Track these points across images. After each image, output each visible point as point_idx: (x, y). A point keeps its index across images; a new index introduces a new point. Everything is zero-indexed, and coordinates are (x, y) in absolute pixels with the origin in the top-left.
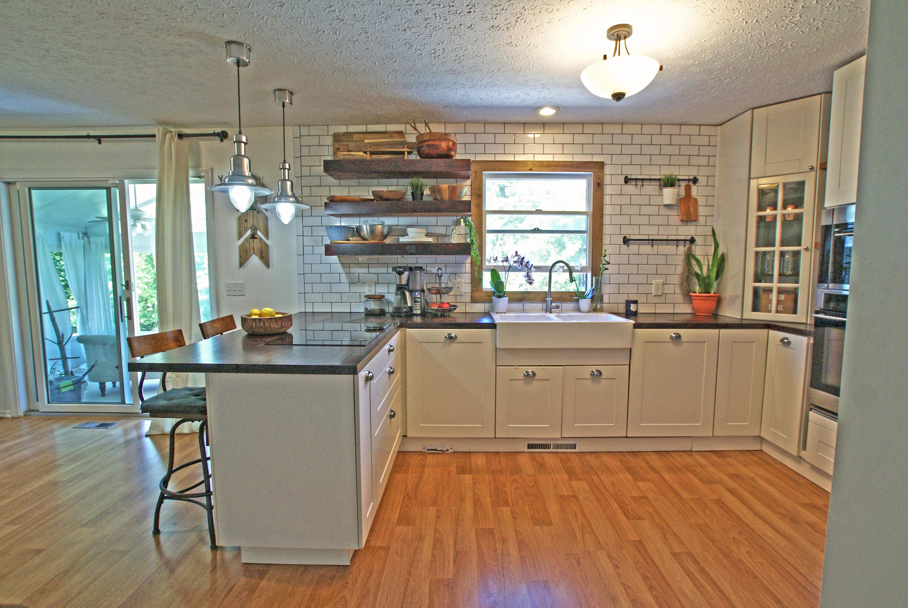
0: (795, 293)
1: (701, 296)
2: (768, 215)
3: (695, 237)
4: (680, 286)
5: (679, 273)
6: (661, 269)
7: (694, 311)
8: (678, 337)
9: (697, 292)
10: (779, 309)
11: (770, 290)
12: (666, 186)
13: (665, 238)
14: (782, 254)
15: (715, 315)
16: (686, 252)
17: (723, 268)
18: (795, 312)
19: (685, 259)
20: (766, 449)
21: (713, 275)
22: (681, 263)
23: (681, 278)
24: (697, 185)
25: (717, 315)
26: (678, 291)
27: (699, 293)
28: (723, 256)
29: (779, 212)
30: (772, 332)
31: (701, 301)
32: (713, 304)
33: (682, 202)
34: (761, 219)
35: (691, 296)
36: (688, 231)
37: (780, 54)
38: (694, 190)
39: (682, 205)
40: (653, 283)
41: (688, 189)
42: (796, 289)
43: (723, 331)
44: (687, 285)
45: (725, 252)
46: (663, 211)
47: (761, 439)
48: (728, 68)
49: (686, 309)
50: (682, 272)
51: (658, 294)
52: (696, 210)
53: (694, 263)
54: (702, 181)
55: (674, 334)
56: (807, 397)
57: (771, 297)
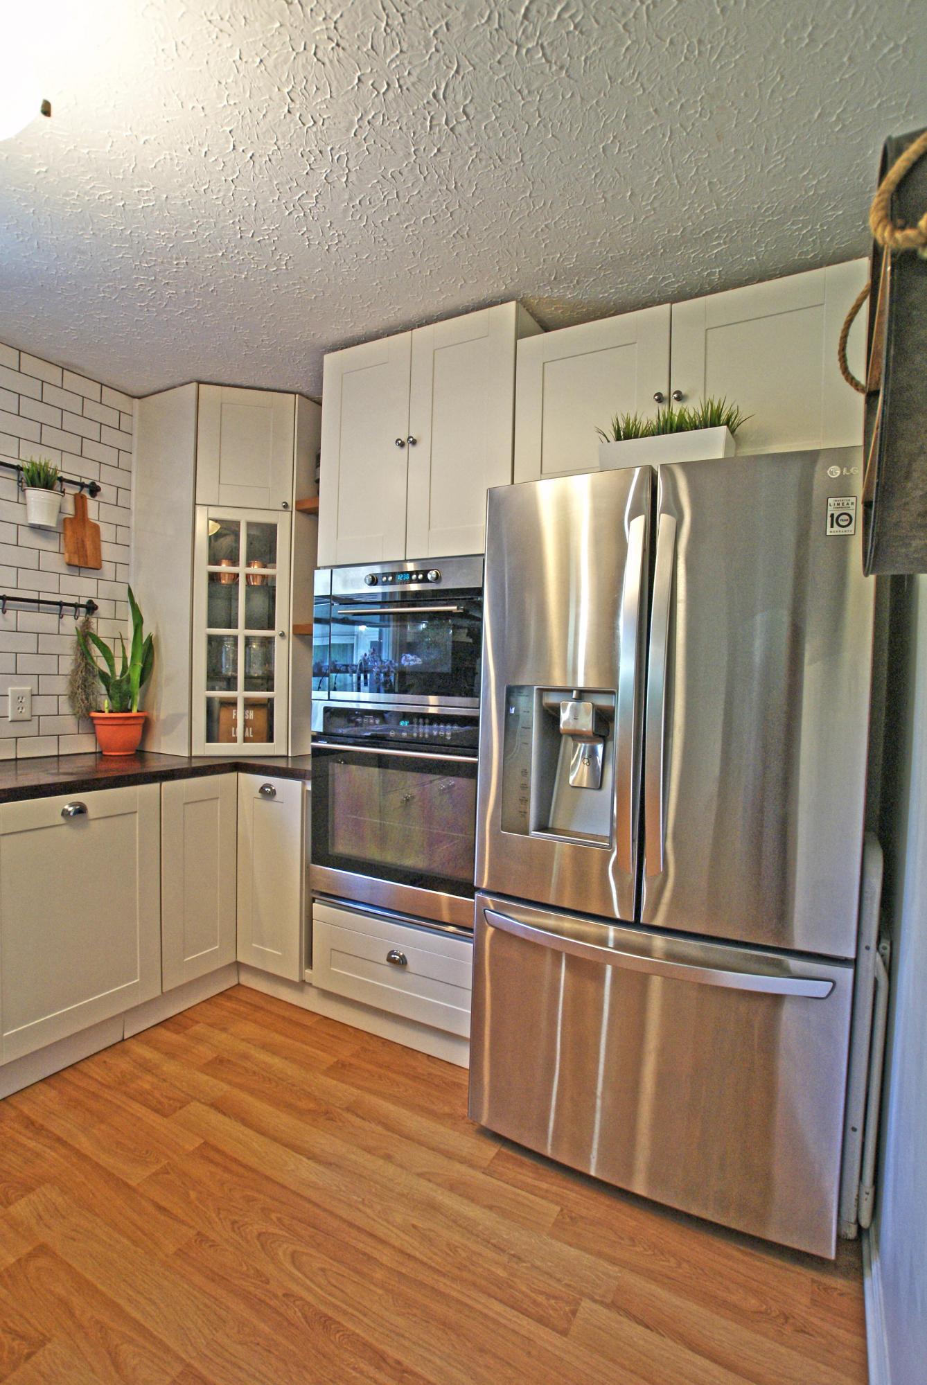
0: (268, 705)
1: (114, 718)
2: (225, 573)
3: (96, 602)
4: (70, 697)
5: (66, 673)
6: (26, 663)
7: (101, 746)
8: (81, 810)
9: (106, 711)
10: (247, 734)
11: (232, 703)
12: (33, 484)
13: (34, 596)
14: (248, 641)
15: (140, 754)
16: (79, 629)
17: (152, 665)
18: (270, 739)
19: (78, 644)
20: (247, 980)
21: (136, 677)
22: (71, 652)
23: (72, 683)
24: (97, 498)
25: (144, 752)
26: (65, 708)
27: (110, 712)
28: (151, 641)
29: (242, 569)
30: (243, 777)
31: (114, 728)
32: (135, 732)
33: (69, 527)
34: (213, 578)
35: (93, 718)
36: (81, 588)
37: (266, 274)
38: (92, 505)
39: (69, 533)
40: (9, 693)
41: (80, 503)
42: (271, 700)
43: (167, 785)
44: (84, 697)
45: (154, 634)
46: (28, 538)
47: (238, 966)
48: (177, 259)
49: (86, 745)
50: (73, 671)
51: (20, 717)
52: (97, 549)
53: (96, 651)
54: (106, 492)
55: (71, 805)
56: (308, 876)
57: (234, 714)
